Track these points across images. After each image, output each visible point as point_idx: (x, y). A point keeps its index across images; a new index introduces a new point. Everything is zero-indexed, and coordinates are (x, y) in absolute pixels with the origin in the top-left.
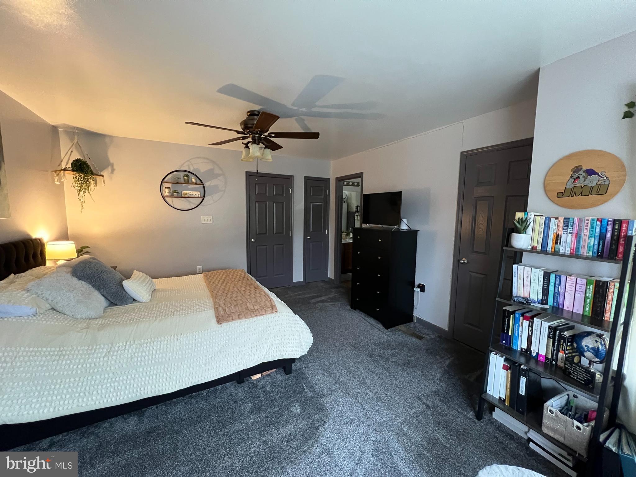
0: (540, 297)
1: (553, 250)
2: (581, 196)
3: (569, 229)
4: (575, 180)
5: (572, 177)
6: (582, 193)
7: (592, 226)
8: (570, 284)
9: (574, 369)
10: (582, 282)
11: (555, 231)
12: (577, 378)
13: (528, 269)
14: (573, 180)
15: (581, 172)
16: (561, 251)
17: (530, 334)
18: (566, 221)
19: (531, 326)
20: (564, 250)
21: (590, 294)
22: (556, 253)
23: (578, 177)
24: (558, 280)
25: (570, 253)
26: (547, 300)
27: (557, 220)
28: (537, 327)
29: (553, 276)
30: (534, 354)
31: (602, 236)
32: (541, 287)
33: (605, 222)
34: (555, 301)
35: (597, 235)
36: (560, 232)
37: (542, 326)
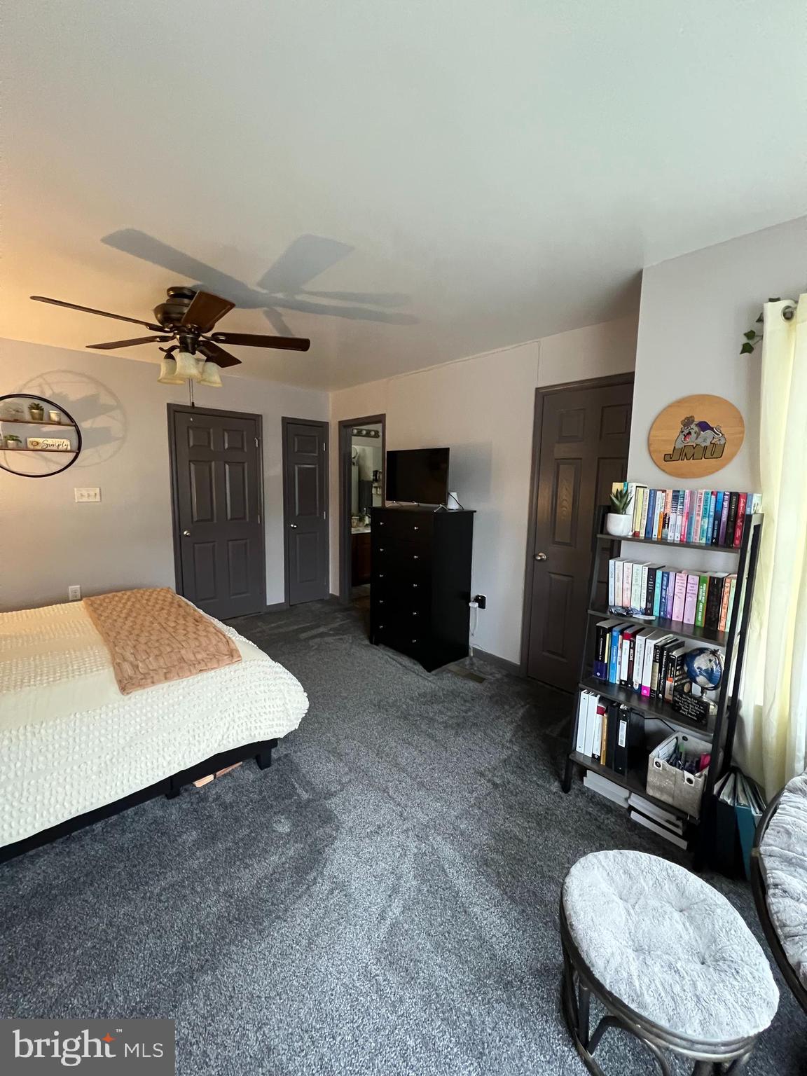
0: (644, 606)
1: (660, 537)
2: (693, 459)
3: (679, 507)
4: (685, 436)
5: (682, 432)
6: (693, 455)
7: (706, 501)
8: (679, 584)
9: (684, 701)
10: (694, 579)
11: (662, 510)
12: (688, 713)
13: (628, 565)
14: (684, 437)
15: (693, 426)
16: (669, 538)
17: (631, 659)
18: (675, 496)
19: (633, 647)
20: (673, 536)
21: (703, 598)
22: (663, 541)
23: (690, 433)
24: (665, 579)
25: (680, 541)
26: (652, 609)
27: (664, 494)
28: (641, 647)
29: (659, 574)
30: (636, 687)
31: (717, 517)
32: (645, 591)
33: (720, 496)
34: (662, 610)
35: (712, 514)
36: (668, 511)
37: (646, 646)
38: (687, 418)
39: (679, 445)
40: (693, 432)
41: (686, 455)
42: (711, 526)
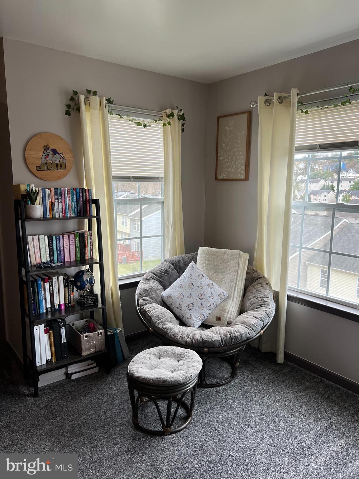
0: (49, 259)
1: (51, 216)
2: (52, 170)
3: (59, 198)
4: (46, 156)
5: (44, 153)
6: (52, 167)
7: (72, 193)
8: (66, 241)
9: (86, 299)
10: (72, 236)
11: (50, 200)
12: (89, 304)
13: (36, 237)
14: (45, 157)
15: (49, 151)
16: (56, 216)
17: (52, 292)
18: (56, 192)
19: (51, 285)
20: (58, 215)
21: (78, 245)
22: (53, 218)
23: (48, 155)
24: (58, 240)
25: (63, 217)
26: (53, 260)
27: (49, 191)
28: (56, 283)
29: (54, 238)
30: (57, 307)
31: (78, 201)
32: (48, 250)
33: (78, 191)
34: (59, 258)
35: (75, 200)
36: (53, 201)
37: (58, 281)
38: (45, 145)
39: (44, 161)
40: (50, 155)
41: (48, 167)
42: (76, 206)
